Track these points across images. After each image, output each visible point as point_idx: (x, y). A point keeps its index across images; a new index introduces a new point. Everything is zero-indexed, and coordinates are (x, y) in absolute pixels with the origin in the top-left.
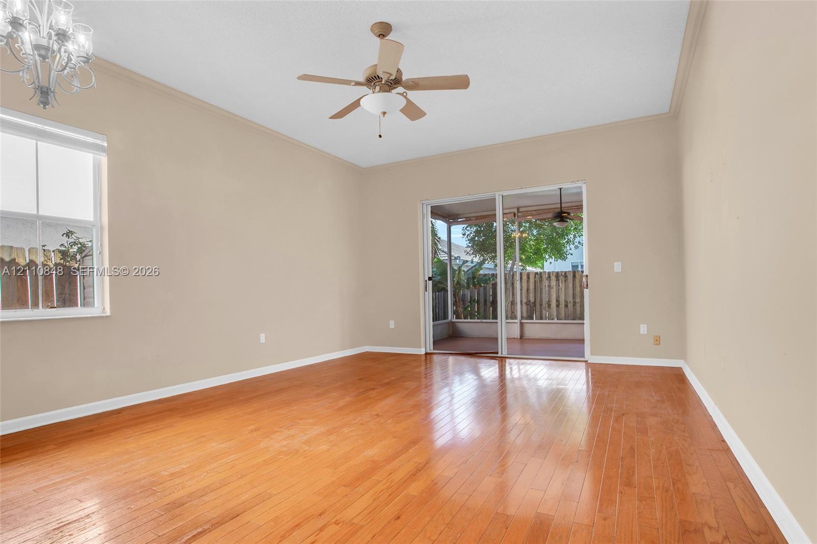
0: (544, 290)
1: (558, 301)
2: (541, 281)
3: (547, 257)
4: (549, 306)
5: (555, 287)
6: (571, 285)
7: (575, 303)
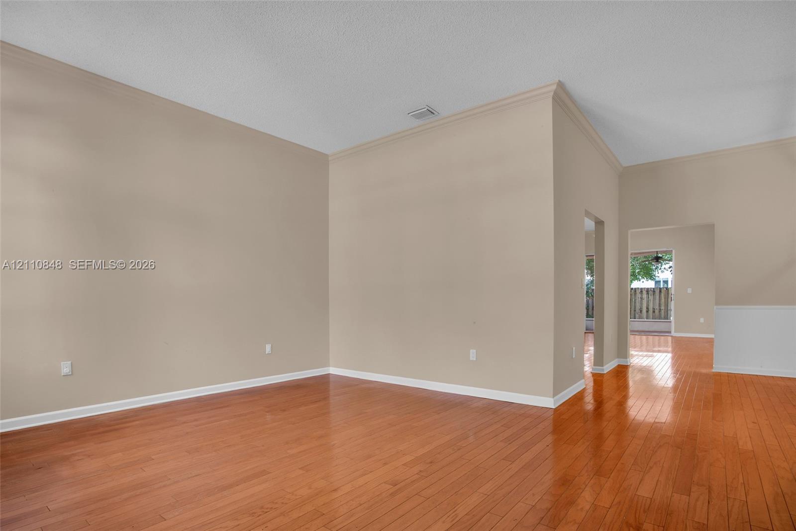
0: (637, 301)
1: (647, 308)
2: (635, 294)
3: (640, 278)
4: (641, 311)
5: (645, 299)
6: (657, 297)
7: (660, 310)
